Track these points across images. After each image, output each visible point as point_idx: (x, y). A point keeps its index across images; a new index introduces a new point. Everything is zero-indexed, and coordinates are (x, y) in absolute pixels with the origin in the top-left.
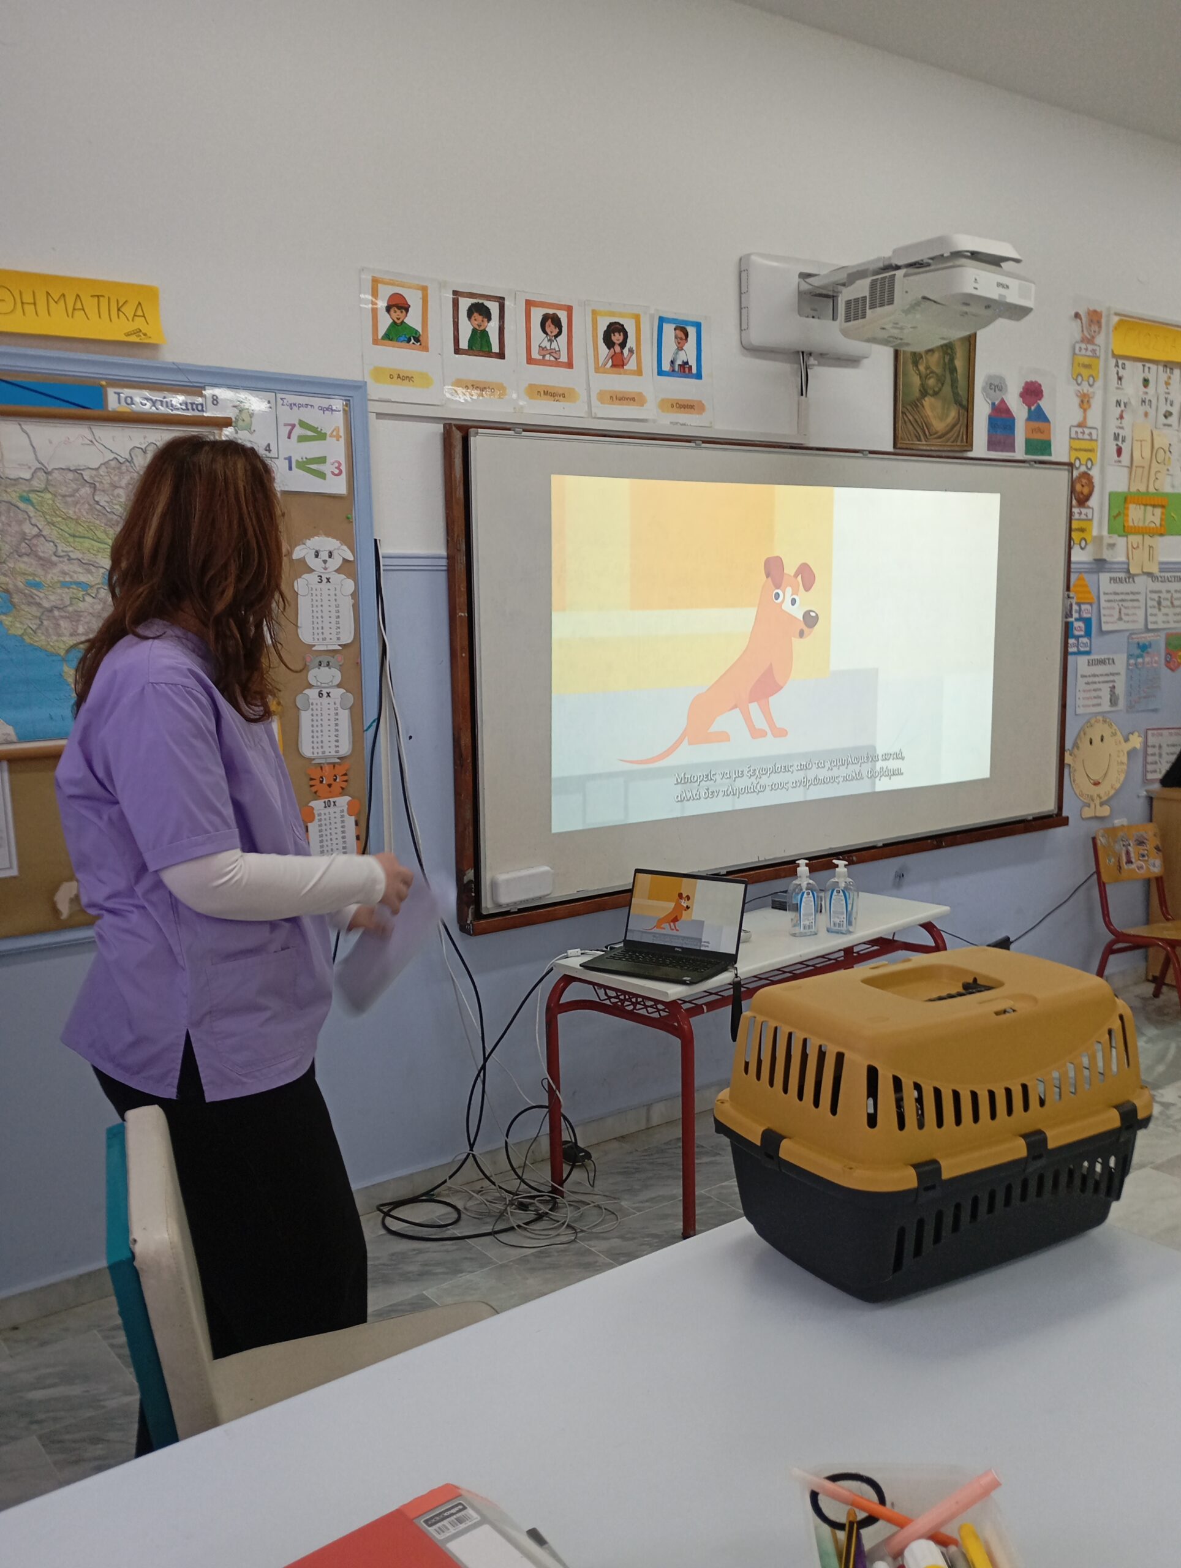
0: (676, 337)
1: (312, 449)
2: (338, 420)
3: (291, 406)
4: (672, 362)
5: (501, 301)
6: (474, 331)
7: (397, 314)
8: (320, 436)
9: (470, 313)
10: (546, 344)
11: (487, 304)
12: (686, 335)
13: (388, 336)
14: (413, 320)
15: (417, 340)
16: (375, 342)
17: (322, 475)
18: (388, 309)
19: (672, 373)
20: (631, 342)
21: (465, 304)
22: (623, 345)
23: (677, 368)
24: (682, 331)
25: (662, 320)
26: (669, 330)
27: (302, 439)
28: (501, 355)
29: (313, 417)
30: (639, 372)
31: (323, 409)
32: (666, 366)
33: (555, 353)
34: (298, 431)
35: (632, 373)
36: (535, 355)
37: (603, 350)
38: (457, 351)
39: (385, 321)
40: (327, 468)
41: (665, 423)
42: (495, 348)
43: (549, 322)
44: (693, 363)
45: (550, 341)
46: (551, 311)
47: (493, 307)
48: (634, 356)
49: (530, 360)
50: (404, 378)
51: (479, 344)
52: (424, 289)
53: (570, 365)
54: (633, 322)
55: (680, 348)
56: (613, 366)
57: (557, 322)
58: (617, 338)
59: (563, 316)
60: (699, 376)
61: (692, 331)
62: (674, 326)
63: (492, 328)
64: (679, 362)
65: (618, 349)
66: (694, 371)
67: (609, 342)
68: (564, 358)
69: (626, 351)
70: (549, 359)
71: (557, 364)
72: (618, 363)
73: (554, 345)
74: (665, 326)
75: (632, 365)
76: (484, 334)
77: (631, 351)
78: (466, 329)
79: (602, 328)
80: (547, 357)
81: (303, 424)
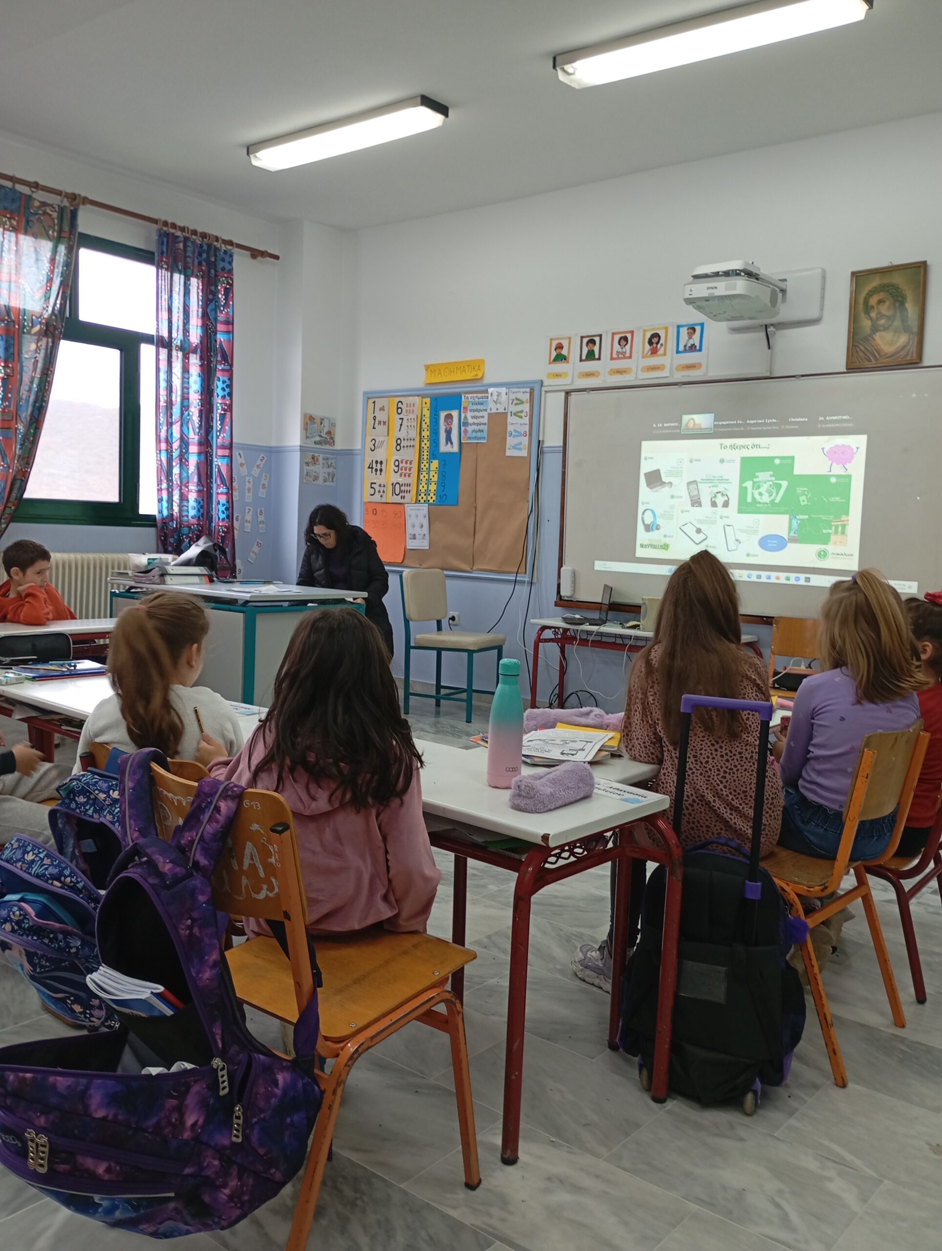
0: (688, 333)
1: (519, 408)
2: (527, 396)
3: (514, 393)
4: (685, 346)
5: (600, 336)
6: (589, 351)
7: (558, 350)
8: (522, 403)
9: (587, 344)
10: (620, 350)
11: (594, 338)
12: (694, 330)
13: (555, 360)
14: (564, 352)
15: (565, 359)
16: (550, 363)
17: (521, 417)
18: (555, 350)
19: (685, 351)
20: (662, 341)
21: (585, 340)
22: (657, 343)
23: (687, 348)
24: (692, 329)
25: (679, 327)
26: (684, 332)
27: (516, 404)
28: (599, 359)
29: (520, 396)
30: (665, 354)
31: (523, 392)
32: (681, 348)
33: (624, 353)
34: (515, 401)
35: (661, 355)
36: (615, 356)
37: (648, 347)
38: (581, 360)
39: (554, 354)
40: (523, 415)
41: (678, 377)
42: (597, 356)
43: (622, 340)
44: (697, 344)
45: (622, 348)
46: (623, 335)
47: (597, 339)
48: (663, 348)
49: (612, 359)
50: (558, 375)
51: (591, 356)
52: (570, 339)
53: (630, 357)
54: (664, 331)
55: (690, 337)
56: (652, 354)
57: (626, 339)
58: (655, 340)
59: (629, 336)
60: (700, 350)
61: (698, 329)
62: (686, 328)
63: (596, 349)
64: (689, 345)
65: (655, 345)
66: (698, 348)
67: (650, 342)
68: (628, 354)
69: (659, 346)
70: (622, 356)
71: (625, 358)
72: (654, 352)
73: (624, 350)
74: (681, 329)
75: (661, 351)
76: (593, 351)
77: (662, 345)
78: (585, 350)
79: (648, 335)
80: (620, 356)
81: (517, 399)
